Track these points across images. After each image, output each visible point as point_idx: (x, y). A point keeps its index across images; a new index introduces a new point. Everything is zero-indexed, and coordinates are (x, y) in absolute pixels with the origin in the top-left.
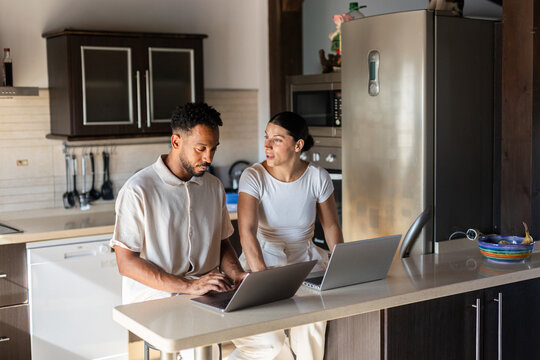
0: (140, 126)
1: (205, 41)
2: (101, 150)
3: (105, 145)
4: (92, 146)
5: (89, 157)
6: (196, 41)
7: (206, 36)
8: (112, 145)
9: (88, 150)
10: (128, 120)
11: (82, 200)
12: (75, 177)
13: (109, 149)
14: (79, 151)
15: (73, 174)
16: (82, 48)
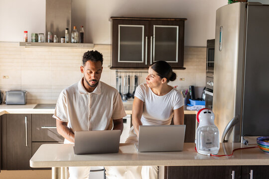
0: (146, 64)
1: (186, 22)
2: (134, 74)
3: (136, 72)
4: (129, 72)
5: (128, 78)
6: (181, 22)
7: (186, 19)
8: (140, 72)
9: (128, 74)
10: (141, 61)
11: (124, 98)
12: (120, 86)
13: (138, 74)
14: (123, 75)
15: (119, 85)
16: (119, 26)
